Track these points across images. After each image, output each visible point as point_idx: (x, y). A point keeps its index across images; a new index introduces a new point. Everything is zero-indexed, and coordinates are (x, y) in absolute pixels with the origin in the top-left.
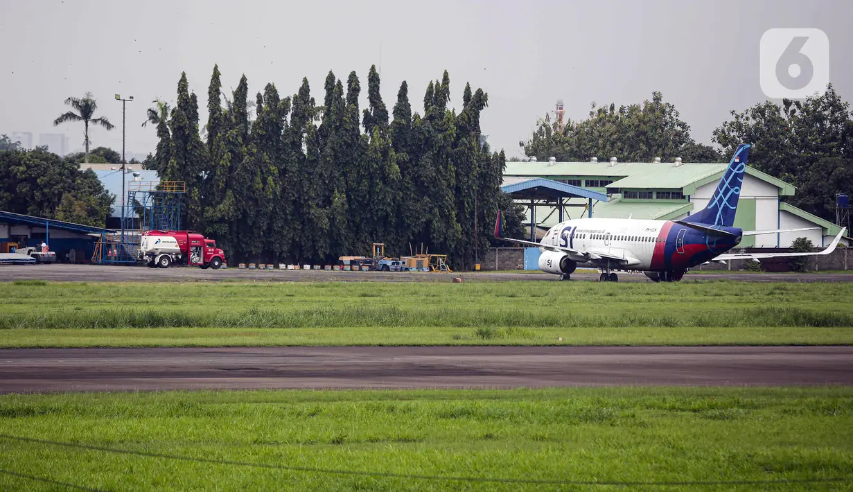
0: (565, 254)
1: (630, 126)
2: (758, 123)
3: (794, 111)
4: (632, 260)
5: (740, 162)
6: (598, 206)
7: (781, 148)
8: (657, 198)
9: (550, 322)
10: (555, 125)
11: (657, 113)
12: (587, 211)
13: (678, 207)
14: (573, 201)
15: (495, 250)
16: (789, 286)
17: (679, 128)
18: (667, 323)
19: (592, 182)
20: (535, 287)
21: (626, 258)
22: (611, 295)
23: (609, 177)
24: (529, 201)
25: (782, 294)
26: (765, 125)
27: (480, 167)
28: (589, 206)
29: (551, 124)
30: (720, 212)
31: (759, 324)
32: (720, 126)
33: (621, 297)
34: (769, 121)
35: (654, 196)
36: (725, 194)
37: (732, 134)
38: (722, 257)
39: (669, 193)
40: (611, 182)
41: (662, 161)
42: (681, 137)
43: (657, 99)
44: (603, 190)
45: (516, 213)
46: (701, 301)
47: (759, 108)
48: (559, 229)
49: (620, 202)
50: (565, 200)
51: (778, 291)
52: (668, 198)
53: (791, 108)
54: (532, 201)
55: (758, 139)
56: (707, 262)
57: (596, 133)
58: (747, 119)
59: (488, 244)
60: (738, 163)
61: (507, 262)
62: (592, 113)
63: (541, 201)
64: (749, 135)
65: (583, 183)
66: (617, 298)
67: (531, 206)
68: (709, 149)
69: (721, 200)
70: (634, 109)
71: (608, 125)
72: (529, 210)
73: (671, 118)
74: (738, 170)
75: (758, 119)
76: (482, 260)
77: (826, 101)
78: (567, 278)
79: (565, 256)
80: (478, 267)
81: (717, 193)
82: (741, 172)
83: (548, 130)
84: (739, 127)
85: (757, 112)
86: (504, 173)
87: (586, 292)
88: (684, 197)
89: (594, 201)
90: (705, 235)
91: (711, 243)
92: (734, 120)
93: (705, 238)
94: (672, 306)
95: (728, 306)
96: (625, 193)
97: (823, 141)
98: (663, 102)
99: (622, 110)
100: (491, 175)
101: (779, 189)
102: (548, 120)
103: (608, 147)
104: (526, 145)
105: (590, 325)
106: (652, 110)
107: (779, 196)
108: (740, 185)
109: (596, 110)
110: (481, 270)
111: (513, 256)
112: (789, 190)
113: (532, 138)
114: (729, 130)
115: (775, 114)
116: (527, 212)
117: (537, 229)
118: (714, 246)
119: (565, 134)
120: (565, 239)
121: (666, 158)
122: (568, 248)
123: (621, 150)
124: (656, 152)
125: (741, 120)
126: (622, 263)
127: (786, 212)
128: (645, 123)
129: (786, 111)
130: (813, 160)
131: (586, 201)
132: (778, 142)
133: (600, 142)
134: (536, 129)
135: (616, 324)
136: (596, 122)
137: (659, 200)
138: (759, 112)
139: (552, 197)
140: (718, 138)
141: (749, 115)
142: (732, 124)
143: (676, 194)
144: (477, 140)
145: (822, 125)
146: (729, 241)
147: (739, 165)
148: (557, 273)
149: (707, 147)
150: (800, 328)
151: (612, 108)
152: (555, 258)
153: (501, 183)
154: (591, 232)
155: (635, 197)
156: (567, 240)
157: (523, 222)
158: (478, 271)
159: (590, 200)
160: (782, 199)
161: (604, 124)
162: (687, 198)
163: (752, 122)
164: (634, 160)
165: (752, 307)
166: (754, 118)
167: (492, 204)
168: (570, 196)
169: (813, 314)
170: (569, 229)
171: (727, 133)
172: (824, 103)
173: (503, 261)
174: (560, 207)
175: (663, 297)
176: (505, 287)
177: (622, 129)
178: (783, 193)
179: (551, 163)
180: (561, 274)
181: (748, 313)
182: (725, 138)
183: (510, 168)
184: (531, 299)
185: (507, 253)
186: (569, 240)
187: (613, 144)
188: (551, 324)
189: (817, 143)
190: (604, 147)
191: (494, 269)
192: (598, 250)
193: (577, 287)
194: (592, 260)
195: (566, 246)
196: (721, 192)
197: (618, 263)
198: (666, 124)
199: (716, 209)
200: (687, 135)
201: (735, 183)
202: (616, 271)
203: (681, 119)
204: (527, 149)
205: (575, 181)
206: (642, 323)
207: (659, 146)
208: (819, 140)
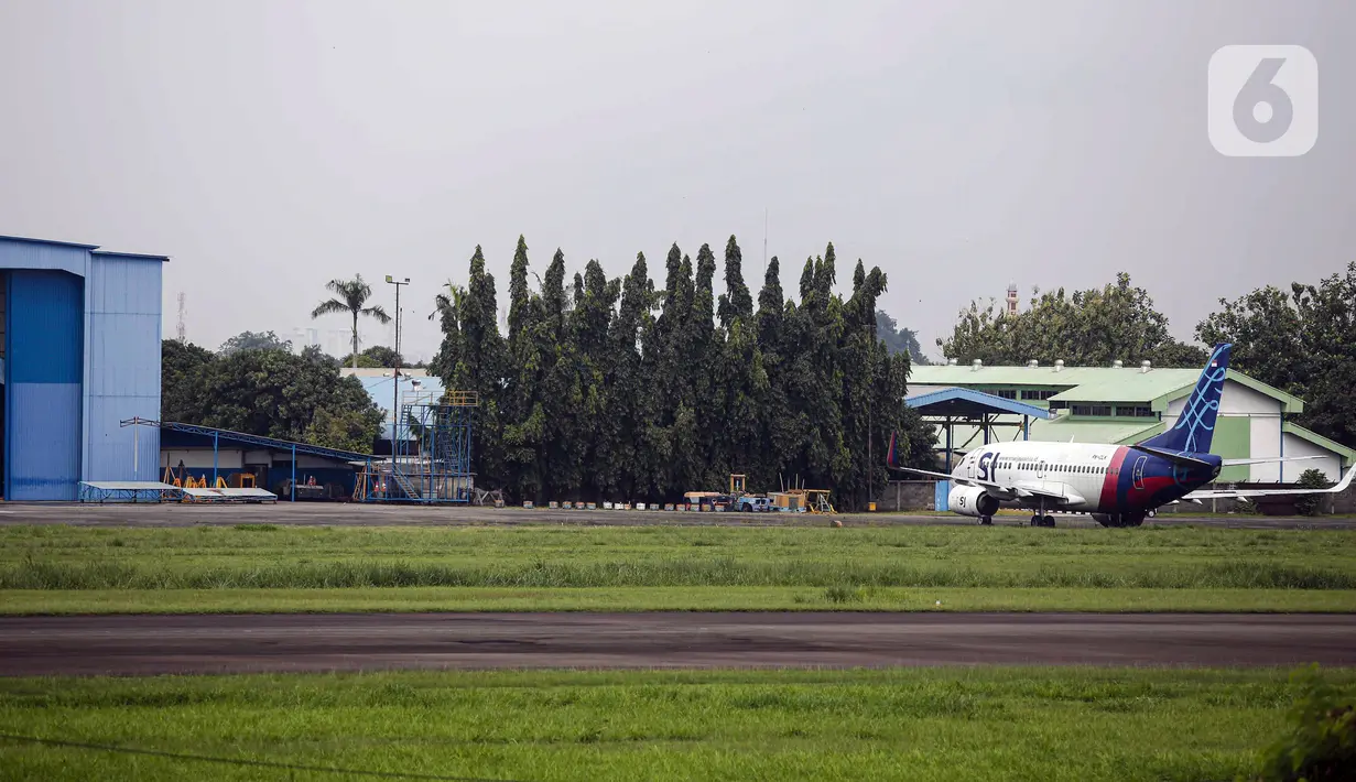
0: (984, 489)
1: (1084, 318)
2: (1257, 315)
3: (1306, 300)
4: (1073, 498)
5: (1219, 366)
6: (1037, 425)
7: (1287, 348)
8: (1118, 414)
9: (941, 581)
10: (984, 317)
11: (1123, 300)
12: (1022, 432)
13: (1146, 427)
14: (1002, 418)
15: (896, 484)
16: (1281, 533)
17: (1152, 322)
18: (1099, 583)
19: (1032, 393)
20: (935, 533)
21: (1066, 495)
22: (1033, 544)
23: (1054, 386)
24: (944, 419)
25: (1266, 544)
26: (1266, 319)
27: (875, 372)
28: (1024, 426)
29: (978, 315)
30: (1191, 434)
31: (1226, 585)
32: (1205, 319)
33: (1046, 547)
34: (1271, 312)
35: (1113, 411)
36: (1198, 409)
37: (1222, 330)
38: (1197, 495)
39: (1132, 409)
40: (1056, 393)
41: (1124, 366)
42: (1155, 334)
43: (1124, 282)
44: (1044, 405)
45: (926, 434)
46: (1153, 553)
47: (1258, 295)
48: (976, 455)
49: (1067, 420)
50: (993, 417)
51: (1260, 541)
52: (1131, 414)
53: (1303, 296)
54: (949, 419)
55: (1257, 337)
56: (1176, 501)
57: (1039, 328)
58: (1242, 309)
59: (886, 476)
60: (1215, 368)
61: (912, 501)
62: (1034, 301)
63: (961, 419)
64: (1245, 332)
65: (1019, 394)
66: (1041, 548)
67: (947, 425)
68: (1194, 350)
69: (1193, 418)
70: (1091, 296)
71: (1055, 316)
72: (945, 431)
73: (1142, 307)
74: (1217, 377)
75: (1256, 310)
76: (878, 497)
77: (1347, 286)
78: (987, 522)
79: (983, 493)
80: (873, 507)
81: (1188, 408)
82: (1220, 379)
83: (975, 324)
84: (1232, 321)
85: (1254, 301)
86: (908, 380)
87: (1001, 541)
88: (1153, 414)
89: (1031, 419)
90: (1172, 464)
91: (1179, 476)
92: (1224, 311)
93: (1172, 469)
94: (1112, 559)
95: (1188, 560)
96: (1075, 408)
97: (1346, 340)
98: (1132, 286)
99: (1076, 298)
100: (891, 383)
101: (1281, 404)
102: (975, 310)
103: (1055, 345)
104: (945, 343)
105: (995, 584)
106: (1116, 297)
107: (1282, 414)
108: (1218, 397)
109: (1039, 297)
110: (878, 510)
111: (921, 492)
112: (1296, 405)
113: (953, 334)
114: (1217, 324)
115: (1278, 304)
116: (941, 433)
117: (955, 456)
118: (1184, 479)
119: (996, 328)
120: (985, 469)
121: (1132, 361)
122: (989, 482)
123: (1074, 350)
124: (1121, 352)
125: (1234, 312)
126: (1060, 502)
127: (1290, 435)
128: (1105, 315)
129: (1296, 299)
130: (1330, 366)
131: (1020, 418)
132: (1283, 341)
133: (1045, 338)
134: (959, 323)
135: (1032, 584)
136: (1040, 314)
137: (1118, 418)
138: (1258, 299)
139: (977, 414)
140: (1203, 335)
141: (1245, 304)
142: (1222, 316)
143: (1142, 410)
144: (872, 336)
145: (1344, 318)
146: (1204, 474)
147: (1217, 372)
148: (973, 515)
149: (1192, 348)
150: (1279, 591)
151: (1061, 294)
152: (971, 495)
153: (904, 393)
154: (1020, 459)
155: (1088, 413)
156: (988, 469)
157: (935, 446)
158: (873, 512)
159: (1026, 417)
160: (1287, 417)
161: (1049, 317)
162: (1157, 415)
163: (1248, 314)
164: (1089, 364)
165: (1217, 562)
166: (1251, 308)
167: (892, 422)
168: (999, 411)
169: (1299, 571)
170: (989, 455)
171: (1215, 328)
172: (1345, 289)
173: (906, 498)
174: (985, 426)
175: (1105, 547)
176: (897, 534)
177: (1073, 322)
178: (1287, 410)
179: (976, 367)
180: (979, 517)
181: (1210, 568)
182: (1212, 334)
183: (917, 373)
184: (924, 549)
185: (913, 489)
186: (989, 470)
187: (1062, 343)
188: (943, 584)
189: (1337, 343)
190: (1050, 346)
191: (895, 510)
192: (1028, 484)
193: (992, 533)
194: (1020, 497)
195: (986, 478)
196: (1194, 407)
197: (1056, 503)
198: (1136, 315)
199: (1186, 429)
200: (1164, 331)
201: (1213, 395)
202: (1050, 513)
203: (1156, 309)
204: (946, 349)
205: (1007, 391)
206: (1066, 582)
207: (1125, 346)
208: (1339, 340)
